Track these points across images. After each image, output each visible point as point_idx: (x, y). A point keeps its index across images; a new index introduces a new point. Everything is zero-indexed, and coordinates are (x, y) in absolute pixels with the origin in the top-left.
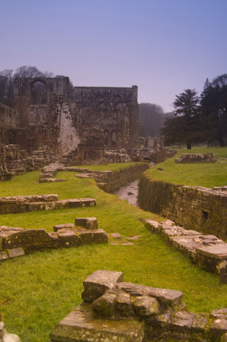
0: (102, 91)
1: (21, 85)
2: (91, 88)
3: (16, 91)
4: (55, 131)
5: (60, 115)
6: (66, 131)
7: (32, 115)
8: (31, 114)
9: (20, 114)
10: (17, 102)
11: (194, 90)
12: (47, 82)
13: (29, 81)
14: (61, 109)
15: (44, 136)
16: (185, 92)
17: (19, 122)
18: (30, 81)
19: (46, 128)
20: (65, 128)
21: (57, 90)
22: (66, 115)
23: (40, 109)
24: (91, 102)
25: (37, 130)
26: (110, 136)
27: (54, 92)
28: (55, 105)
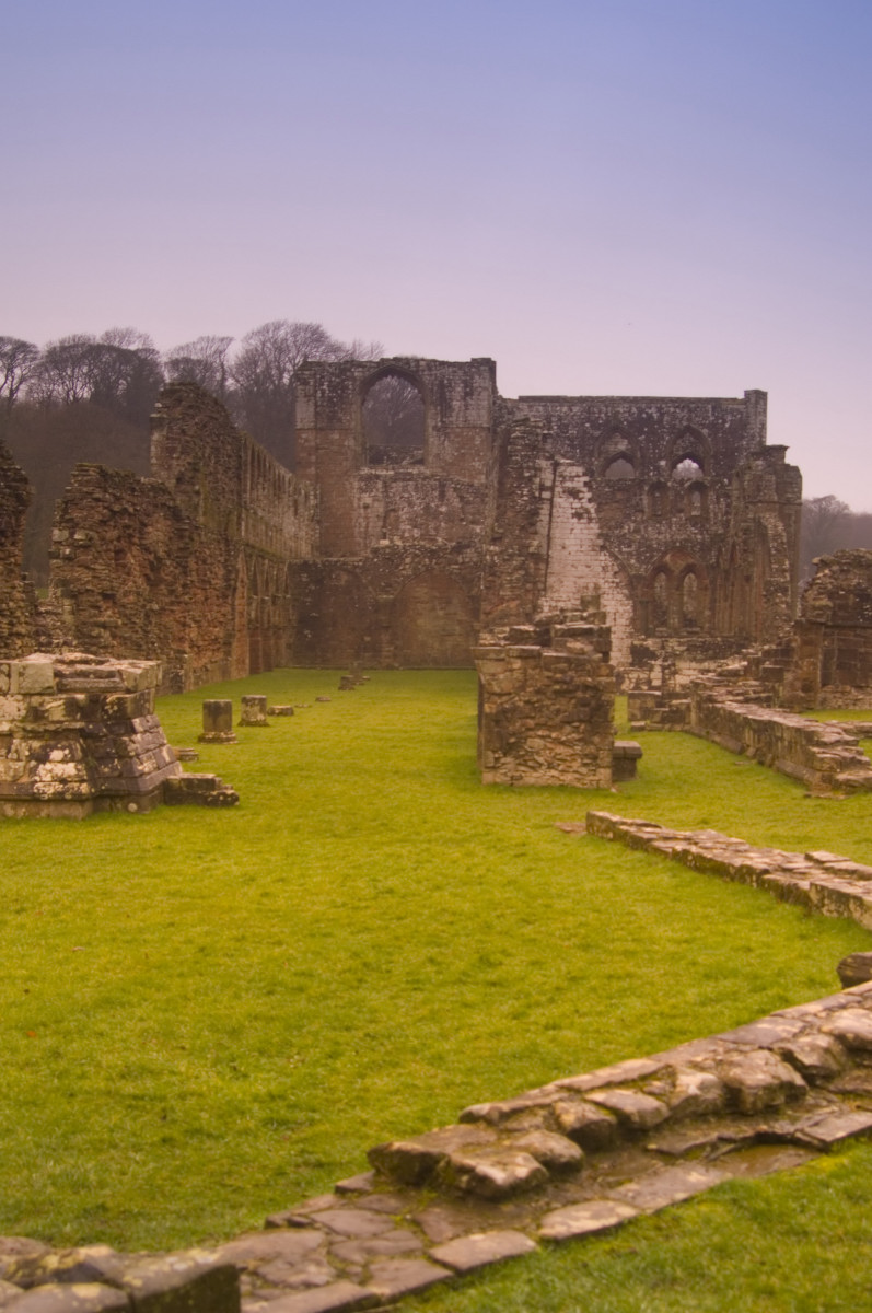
0: (627, 415)
1: (323, 392)
2: (582, 400)
3: (304, 414)
4: (532, 571)
5: (552, 506)
6: (576, 568)
7: (366, 507)
8: (362, 504)
9: (322, 502)
10: (310, 455)
12: (426, 379)
13: (356, 374)
14: (554, 481)
15: (486, 588)
17: (318, 536)
18: (361, 374)
19: (495, 558)
20: (571, 558)
21: (467, 409)
22: (575, 505)
23: (401, 484)
24: (584, 457)
25: (407, 566)
26: (677, 589)
27: (456, 419)
28: (530, 464)
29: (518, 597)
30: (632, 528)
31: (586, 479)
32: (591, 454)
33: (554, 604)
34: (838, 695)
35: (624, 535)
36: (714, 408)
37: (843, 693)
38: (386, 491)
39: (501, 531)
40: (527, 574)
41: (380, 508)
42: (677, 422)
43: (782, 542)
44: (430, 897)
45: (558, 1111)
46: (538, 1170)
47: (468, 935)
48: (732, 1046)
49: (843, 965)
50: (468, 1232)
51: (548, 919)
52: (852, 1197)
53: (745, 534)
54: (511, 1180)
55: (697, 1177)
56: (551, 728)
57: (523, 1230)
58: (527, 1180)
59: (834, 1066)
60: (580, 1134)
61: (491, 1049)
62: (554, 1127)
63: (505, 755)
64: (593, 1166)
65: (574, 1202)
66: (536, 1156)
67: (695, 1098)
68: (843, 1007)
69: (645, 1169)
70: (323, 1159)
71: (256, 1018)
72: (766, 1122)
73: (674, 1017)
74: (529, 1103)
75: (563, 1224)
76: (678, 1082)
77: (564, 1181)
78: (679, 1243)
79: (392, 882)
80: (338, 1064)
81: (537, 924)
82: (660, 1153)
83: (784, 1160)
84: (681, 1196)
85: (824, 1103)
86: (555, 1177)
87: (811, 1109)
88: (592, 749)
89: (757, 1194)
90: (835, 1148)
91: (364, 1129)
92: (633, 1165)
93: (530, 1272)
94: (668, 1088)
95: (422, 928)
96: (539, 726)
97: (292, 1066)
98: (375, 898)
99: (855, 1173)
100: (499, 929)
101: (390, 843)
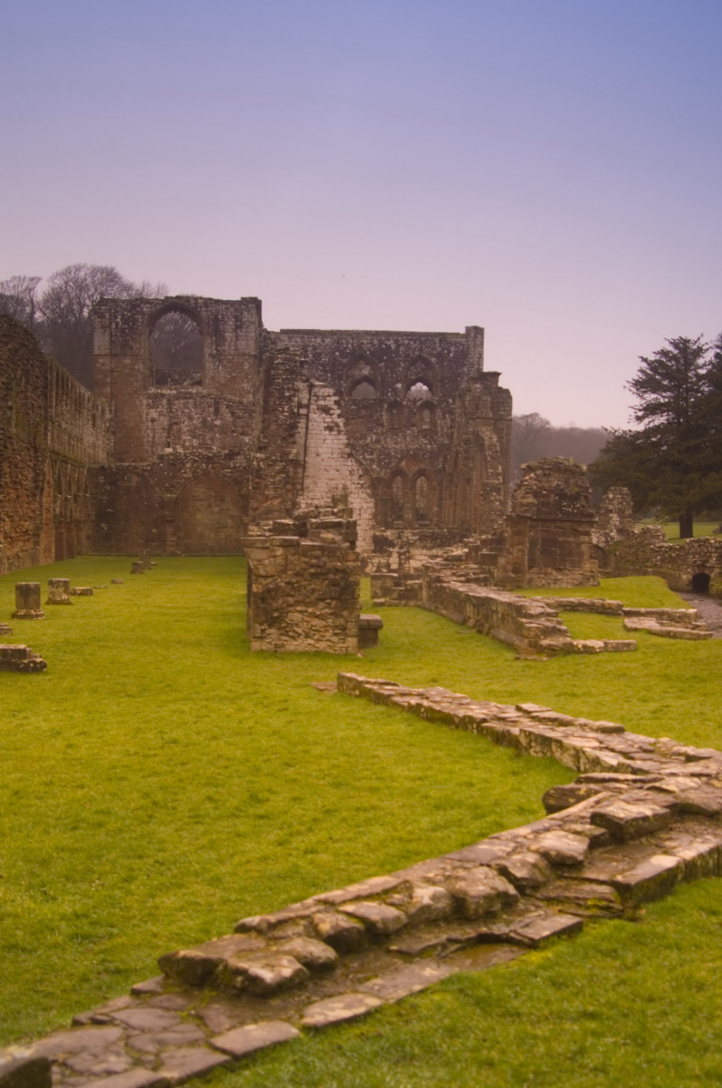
0: (369, 346)
1: (117, 324)
3: (101, 342)
4: (291, 474)
5: (308, 421)
6: (328, 471)
7: (153, 420)
8: (149, 418)
9: (116, 416)
10: (105, 376)
11: (699, 339)
12: (204, 314)
13: (145, 309)
14: (310, 400)
15: (253, 488)
16: (670, 348)
17: (112, 444)
18: (149, 310)
19: (261, 463)
20: (324, 463)
21: (238, 340)
22: (327, 420)
23: (182, 401)
24: (334, 380)
25: (188, 470)
26: (411, 489)
27: (227, 347)
28: (290, 386)
29: (280, 496)
30: (374, 439)
31: (336, 398)
32: (340, 377)
33: (309, 502)
34: (542, 576)
35: (368, 444)
36: (441, 341)
37: (546, 574)
38: (170, 408)
39: (266, 441)
40: (288, 476)
41: (165, 421)
42: (411, 352)
43: (496, 451)
44: (208, 746)
45: (316, 921)
46: (300, 970)
47: (240, 777)
48: (457, 864)
49: (547, 795)
50: (242, 1023)
51: (307, 762)
52: (556, 984)
53: (466, 444)
54: (278, 979)
55: (431, 972)
56: (308, 605)
57: (289, 1020)
58: (291, 979)
59: (541, 878)
60: (335, 940)
61: (259, 871)
62: (313, 934)
63: (270, 627)
64: (345, 966)
65: (330, 996)
66: (299, 958)
67: (428, 907)
68: (547, 830)
69: (387, 967)
70: (121, 967)
71: (63, 850)
72: (486, 926)
73: (410, 841)
74: (292, 915)
75: (321, 1014)
76: (414, 895)
77: (322, 979)
78: (417, 1026)
79: (174, 735)
80: (133, 887)
81: (297, 767)
82: (401, 953)
83: (501, 956)
84: (417, 988)
85: (533, 908)
86: (314, 975)
87: (522, 913)
88: (341, 621)
89: (479, 983)
90: (541, 945)
91: (154, 940)
92: (378, 964)
93: (294, 1054)
94: (406, 899)
95: (201, 772)
96: (298, 603)
97: (93, 889)
98: (162, 748)
99: (558, 964)
100: (265, 771)
101: (175, 701)
